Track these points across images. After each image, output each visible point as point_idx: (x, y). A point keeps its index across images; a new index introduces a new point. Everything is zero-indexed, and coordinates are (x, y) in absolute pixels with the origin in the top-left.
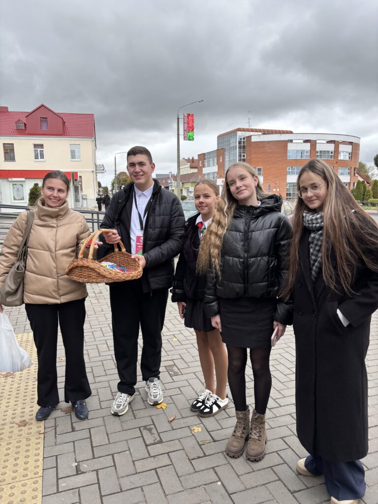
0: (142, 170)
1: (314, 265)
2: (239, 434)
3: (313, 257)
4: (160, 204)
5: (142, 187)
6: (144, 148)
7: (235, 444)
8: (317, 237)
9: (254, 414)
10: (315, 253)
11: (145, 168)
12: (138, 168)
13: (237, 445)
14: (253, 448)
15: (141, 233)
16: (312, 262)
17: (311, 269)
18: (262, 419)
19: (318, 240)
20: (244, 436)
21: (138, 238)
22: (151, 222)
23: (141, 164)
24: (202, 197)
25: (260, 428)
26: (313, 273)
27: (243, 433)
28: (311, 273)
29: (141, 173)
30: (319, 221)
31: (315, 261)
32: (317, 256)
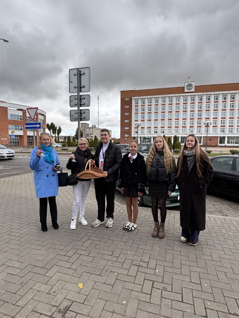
0: (106, 137)
1: (189, 168)
2: (156, 230)
3: (189, 165)
4: (111, 150)
5: (106, 143)
6: (107, 130)
7: (155, 233)
8: (191, 159)
9: (161, 223)
10: (190, 164)
11: (107, 136)
12: (104, 136)
13: (156, 233)
14: (161, 234)
15: (103, 160)
16: (189, 167)
17: (189, 169)
18: (164, 225)
19: (191, 160)
20: (158, 230)
21: (102, 162)
22: (107, 156)
23: (105, 135)
24: (133, 147)
25: (163, 228)
26: (189, 170)
27: (157, 229)
28: (189, 171)
29: (105, 138)
30: (191, 153)
31: (190, 166)
32: (190, 165)
